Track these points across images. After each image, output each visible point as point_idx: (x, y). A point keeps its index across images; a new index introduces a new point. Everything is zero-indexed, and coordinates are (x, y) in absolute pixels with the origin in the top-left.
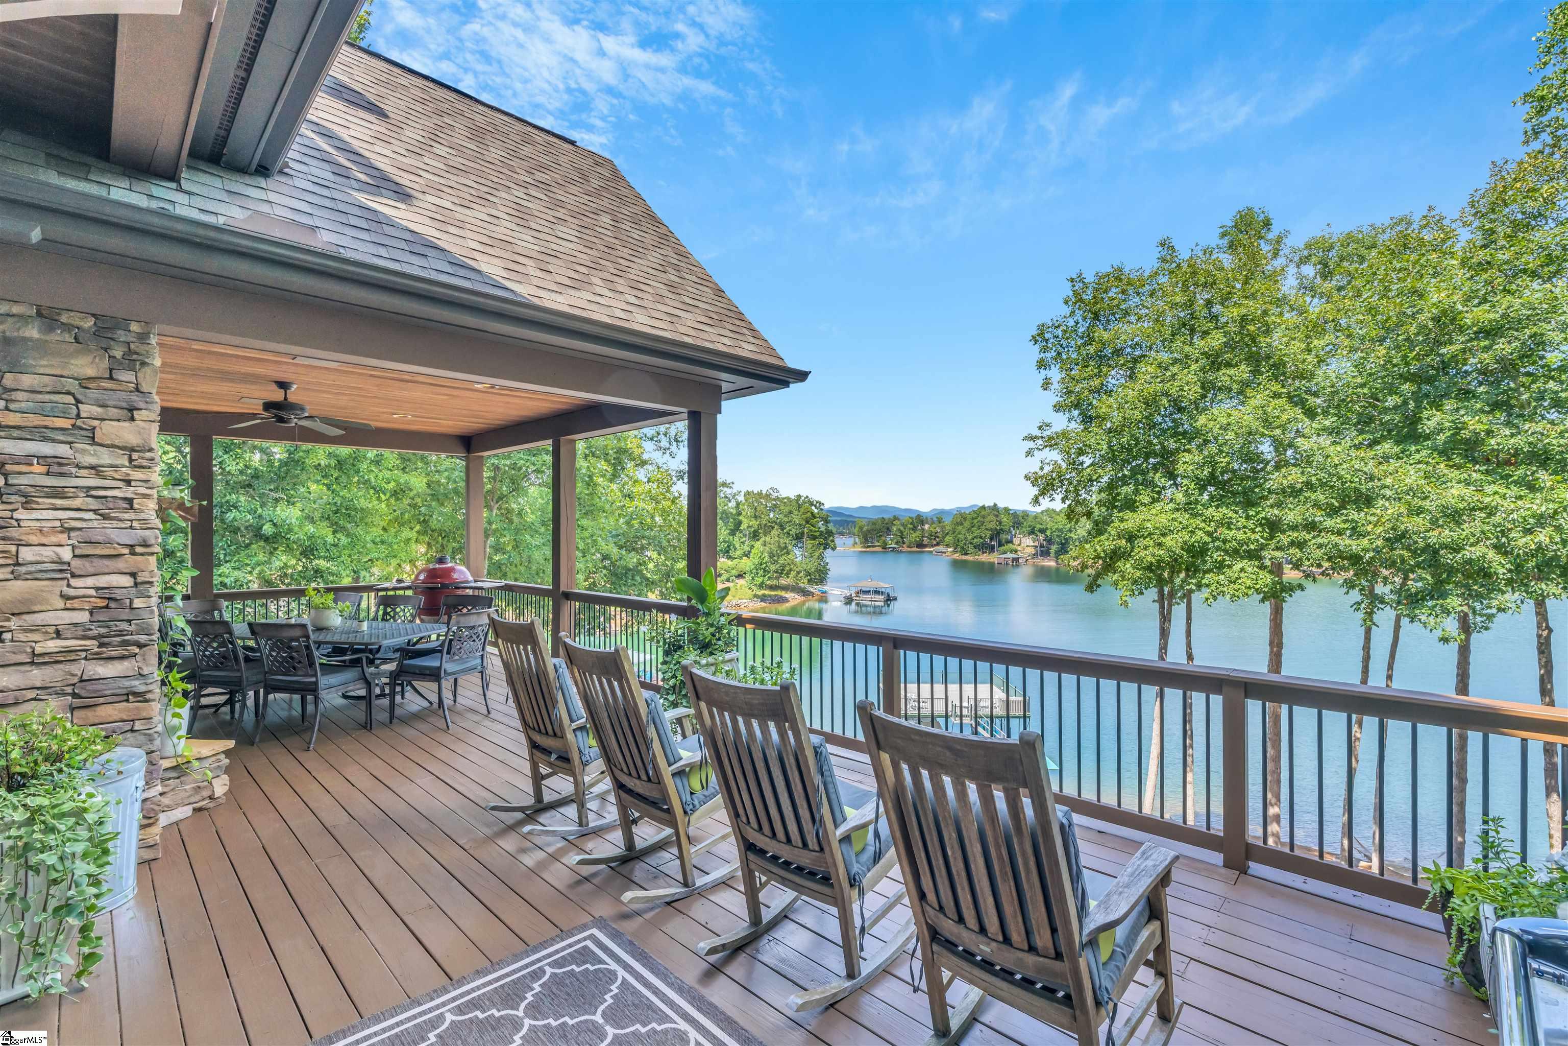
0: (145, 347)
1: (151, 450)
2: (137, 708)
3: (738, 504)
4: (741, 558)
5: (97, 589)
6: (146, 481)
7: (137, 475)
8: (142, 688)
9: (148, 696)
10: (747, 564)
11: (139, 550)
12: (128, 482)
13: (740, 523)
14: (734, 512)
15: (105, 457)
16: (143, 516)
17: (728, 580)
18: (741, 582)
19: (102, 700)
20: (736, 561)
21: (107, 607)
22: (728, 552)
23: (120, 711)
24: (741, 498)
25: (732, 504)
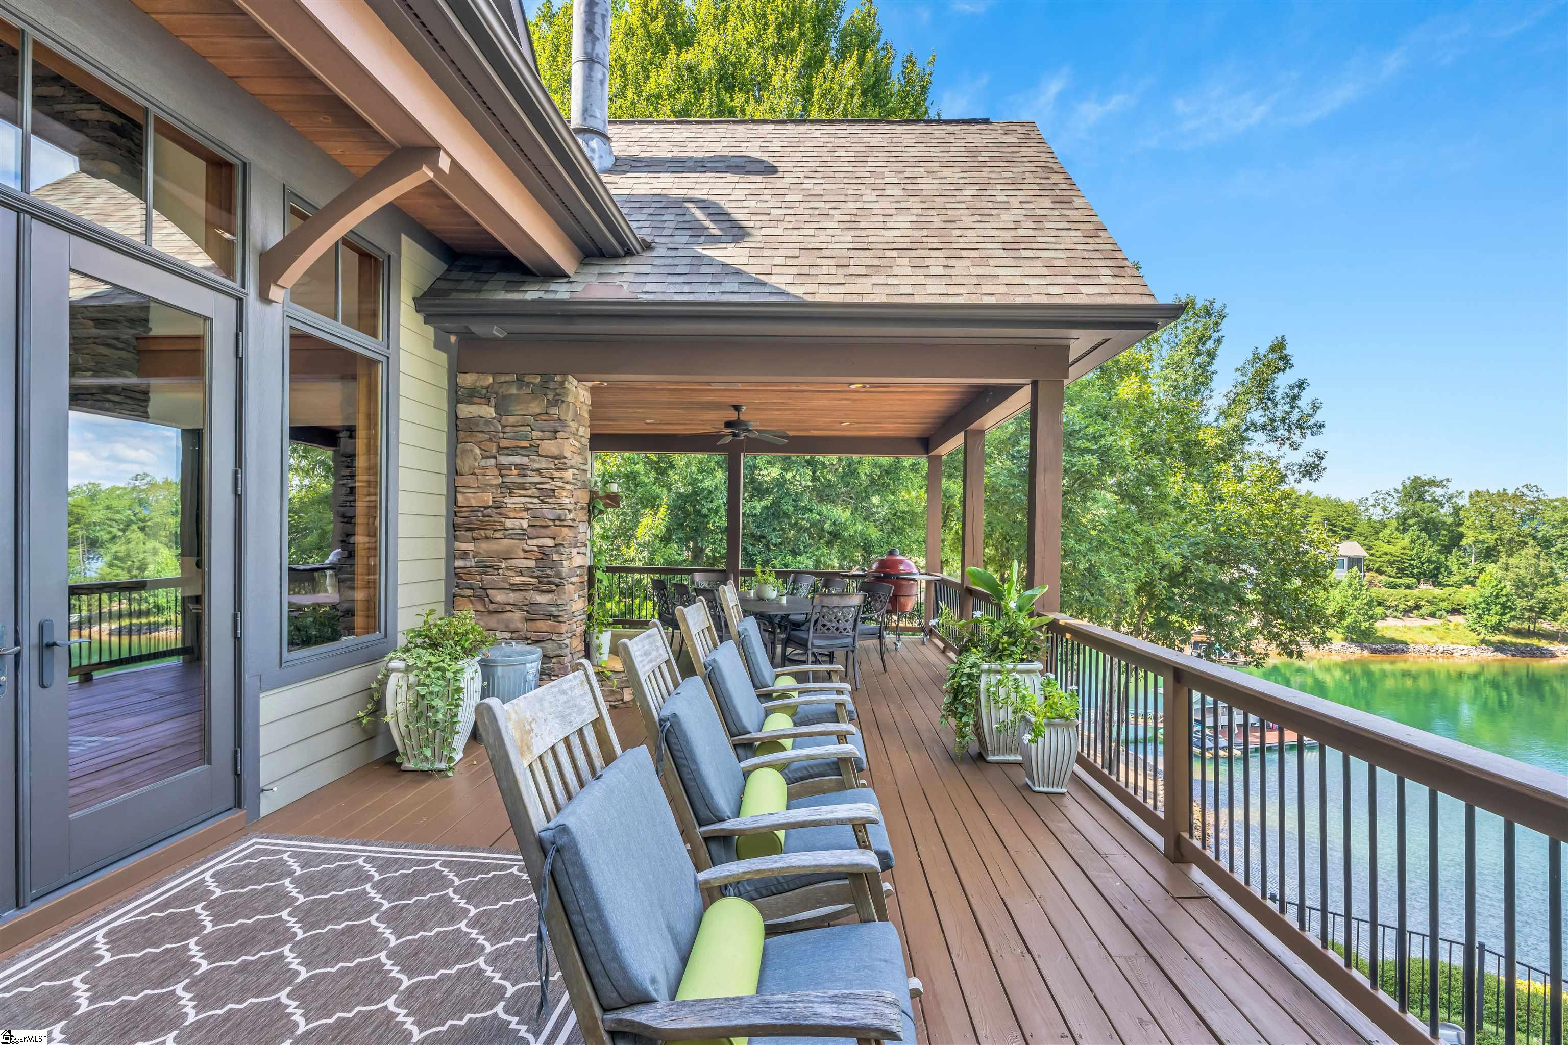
0: (562, 390)
1: (565, 458)
2: (555, 626)
3: (1457, 510)
4: (1459, 586)
5: (538, 547)
6: (562, 478)
7: (557, 474)
8: (556, 613)
9: (560, 619)
10: (1468, 595)
11: (557, 523)
12: (553, 479)
13: (1461, 536)
14: (1450, 520)
15: (543, 464)
16: (559, 501)
17: (1433, 615)
18: (1457, 619)
19: (538, 617)
20: (1447, 591)
21: (542, 559)
22: (1436, 576)
23: (547, 626)
24: (1464, 501)
25: (1446, 510)
